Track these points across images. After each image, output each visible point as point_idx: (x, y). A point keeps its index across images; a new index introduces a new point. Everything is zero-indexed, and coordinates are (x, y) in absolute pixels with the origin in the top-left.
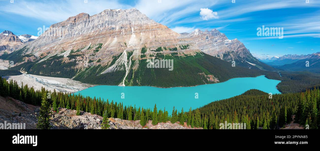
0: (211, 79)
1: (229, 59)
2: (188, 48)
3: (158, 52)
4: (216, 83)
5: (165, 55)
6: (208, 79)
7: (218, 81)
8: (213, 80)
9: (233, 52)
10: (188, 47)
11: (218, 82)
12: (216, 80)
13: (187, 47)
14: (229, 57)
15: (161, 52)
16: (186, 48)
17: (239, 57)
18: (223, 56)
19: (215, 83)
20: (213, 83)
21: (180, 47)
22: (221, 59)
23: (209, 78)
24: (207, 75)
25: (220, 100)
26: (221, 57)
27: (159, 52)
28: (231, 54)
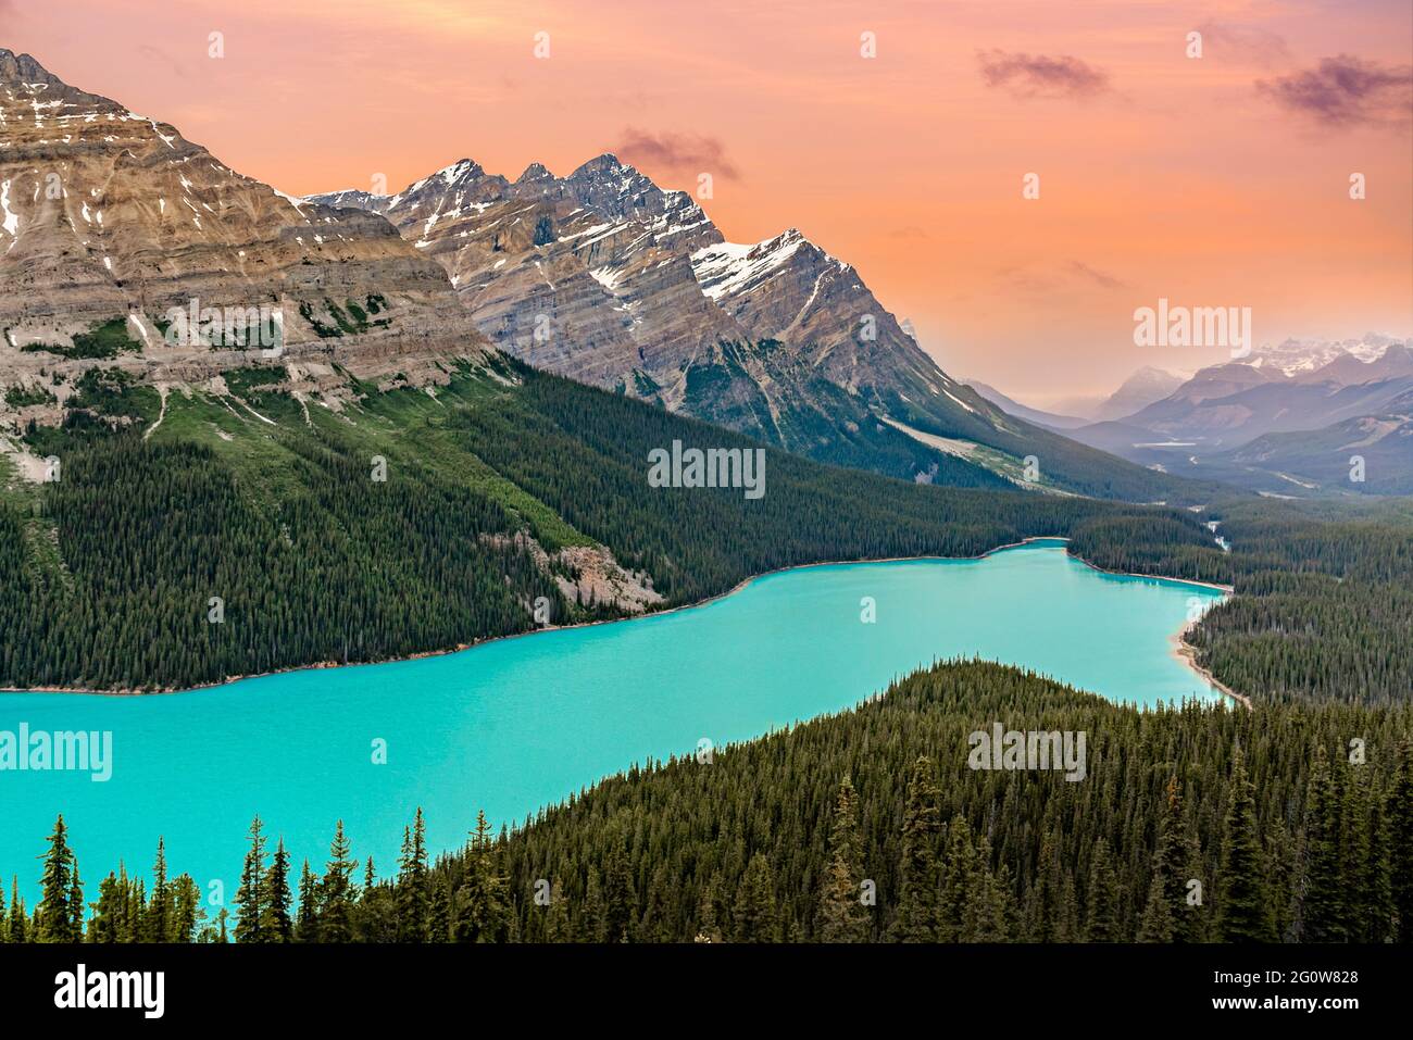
0: (586, 582)
1: (736, 412)
2: (379, 323)
3: (90, 363)
4: (636, 614)
5: (163, 389)
6: (565, 587)
7: (654, 597)
8: (605, 593)
9: (773, 344)
10: (382, 315)
11: (652, 608)
12: (636, 590)
13: (371, 318)
14: (739, 393)
15: (126, 360)
16: (363, 326)
17: (821, 385)
18: (683, 385)
19: (627, 615)
20: (609, 613)
21: (308, 318)
22: (672, 407)
23: (574, 575)
24: (551, 547)
25: (673, 759)
26: (667, 394)
27: (105, 365)
28: (753, 366)
